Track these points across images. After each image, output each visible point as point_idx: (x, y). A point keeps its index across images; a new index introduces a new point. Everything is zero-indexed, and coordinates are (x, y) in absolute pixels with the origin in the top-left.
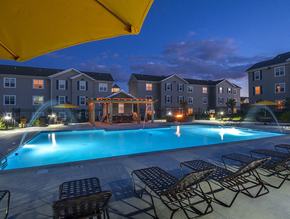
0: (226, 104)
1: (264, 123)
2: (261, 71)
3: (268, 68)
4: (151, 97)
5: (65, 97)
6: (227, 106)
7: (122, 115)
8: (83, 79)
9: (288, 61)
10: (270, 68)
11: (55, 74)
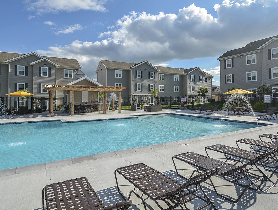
0: (198, 93)
1: (237, 113)
2: (233, 60)
3: (240, 56)
4: (121, 85)
5: (24, 84)
6: (199, 94)
7: (86, 104)
8: (46, 65)
9: (260, 49)
10: (242, 56)
11: (13, 59)
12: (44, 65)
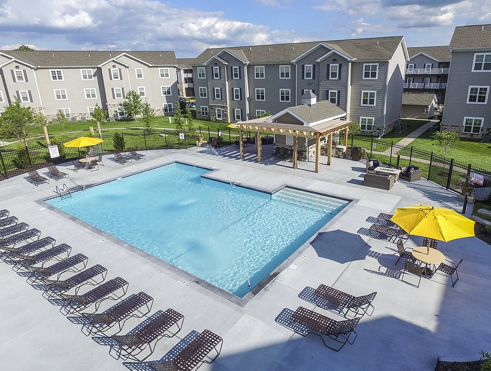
7: (291, 147)
8: (336, 60)
11: (299, 57)
12: (334, 60)
